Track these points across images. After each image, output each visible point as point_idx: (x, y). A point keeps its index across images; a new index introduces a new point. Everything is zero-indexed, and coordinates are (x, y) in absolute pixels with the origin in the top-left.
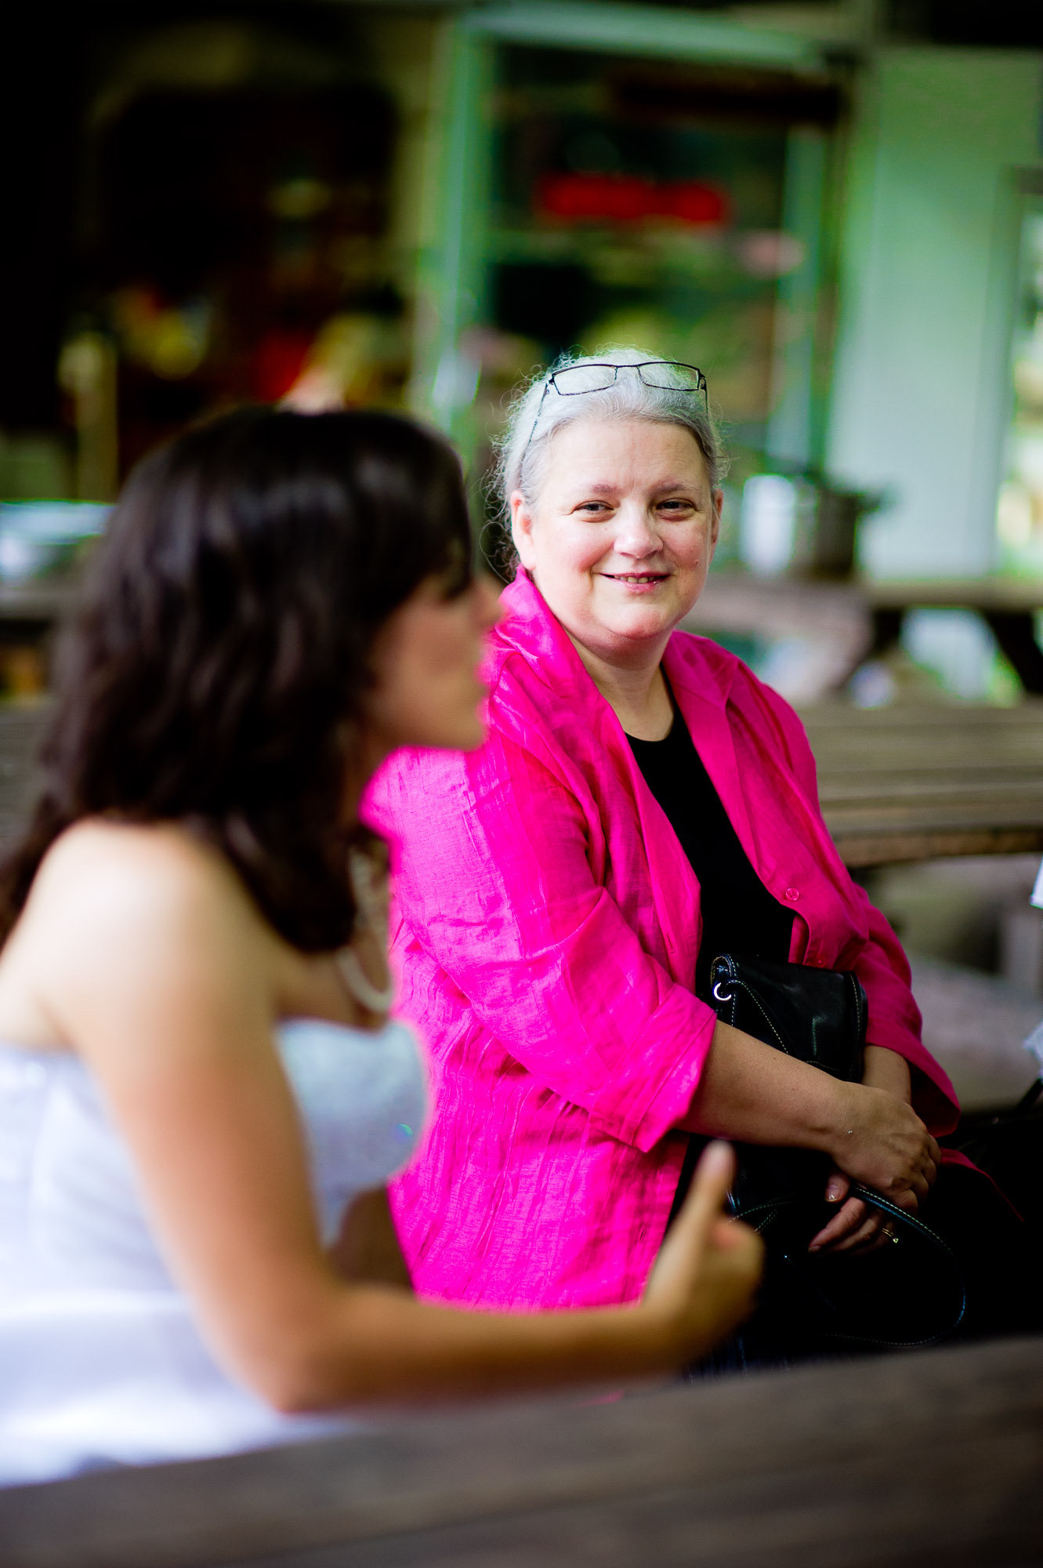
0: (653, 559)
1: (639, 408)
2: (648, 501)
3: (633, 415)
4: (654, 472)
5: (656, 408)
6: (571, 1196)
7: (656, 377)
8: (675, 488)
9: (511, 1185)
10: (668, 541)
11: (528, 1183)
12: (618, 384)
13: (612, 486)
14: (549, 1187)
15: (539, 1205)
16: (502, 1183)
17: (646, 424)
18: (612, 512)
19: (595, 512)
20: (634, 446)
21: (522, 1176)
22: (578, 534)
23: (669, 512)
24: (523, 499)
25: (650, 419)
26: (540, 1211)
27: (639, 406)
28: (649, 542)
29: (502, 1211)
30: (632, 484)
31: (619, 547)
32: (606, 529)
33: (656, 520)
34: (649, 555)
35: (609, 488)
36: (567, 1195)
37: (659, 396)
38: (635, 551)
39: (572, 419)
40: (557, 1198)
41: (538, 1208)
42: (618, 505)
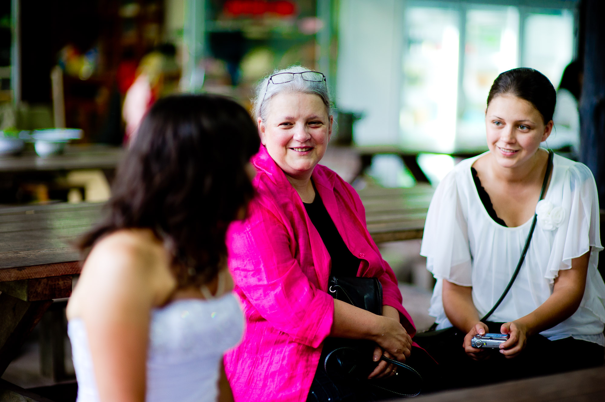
0: (307, 142)
1: (302, 89)
2: (305, 122)
3: (299, 91)
4: (307, 112)
5: (308, 89)
6: (282, 362)
7: (308, 77)
8: (315, 117)
9: (260, 360)
10: (313, 135)
11: (267, 359)
12: (294, 80)
13: (292, 117)
14: (274, 360)
15: (270, 366)
16: (257, 359)
17: (304, 94)
18: (293, 126)
19: (286, 126)
20: (300, 102)
21: (265, 356)
22: (281, 134)
23: (313, 125)
24: (262, 120)
25: (305, 93)
26: (270, 368)
27: (301, 88)
28: (305, 136)
29: (257, 368)
30: (299, 116)
31: (295, 138)
32: (290, 131)
33: (308, 128)
34: (305, 141)
35: (291, 118)
36: (281, 362)
37: (309, 84)
38: (301, 140)
39: (278, 93)
40: (277, 363)
41: (270, 367)
42: (295, 123)
